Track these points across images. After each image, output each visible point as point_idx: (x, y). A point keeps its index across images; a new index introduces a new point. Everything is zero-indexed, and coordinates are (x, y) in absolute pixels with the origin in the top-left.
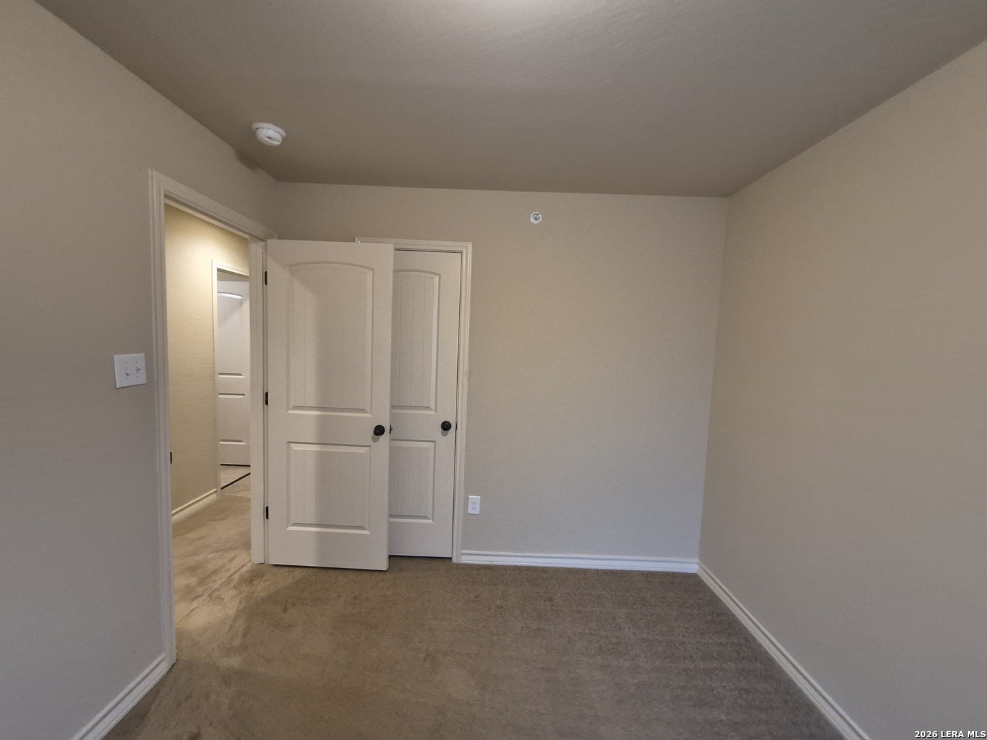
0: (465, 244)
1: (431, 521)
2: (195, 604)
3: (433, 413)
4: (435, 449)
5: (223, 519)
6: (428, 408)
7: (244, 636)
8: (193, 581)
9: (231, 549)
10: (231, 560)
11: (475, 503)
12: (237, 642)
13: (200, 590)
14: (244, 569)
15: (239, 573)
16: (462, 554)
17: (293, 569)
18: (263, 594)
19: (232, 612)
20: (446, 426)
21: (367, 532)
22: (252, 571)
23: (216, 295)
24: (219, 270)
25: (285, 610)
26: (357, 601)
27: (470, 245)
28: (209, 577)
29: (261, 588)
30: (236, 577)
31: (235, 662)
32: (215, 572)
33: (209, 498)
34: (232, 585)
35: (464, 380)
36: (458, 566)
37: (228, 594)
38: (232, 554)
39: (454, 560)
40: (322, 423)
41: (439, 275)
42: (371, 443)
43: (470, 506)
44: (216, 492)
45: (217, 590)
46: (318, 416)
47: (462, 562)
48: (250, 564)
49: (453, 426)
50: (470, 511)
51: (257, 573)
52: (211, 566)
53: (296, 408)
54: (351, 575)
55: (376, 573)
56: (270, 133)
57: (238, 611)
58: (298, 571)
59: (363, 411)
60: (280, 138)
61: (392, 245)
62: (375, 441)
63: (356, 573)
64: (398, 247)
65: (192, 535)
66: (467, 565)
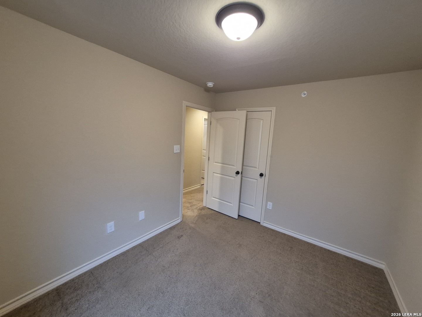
0: (273, 108)
1: (254, 208)
2: (188, 211)
3: (257, 169)
4: (257, 182)
5: (199, 193)
6: (256, 167)
7: (196, 221)
8: (189, 206)
9: (199, 201)
10: (198, 203)
11: (270, 205)
12: (194, 222)
13: (190, 208)
14: (201, 206)
15: (199, 207)
16: (264, 222)
17: (212, 210)
18: (203, 214)
19: (195, 215)
20: (261, 175)
21: (232, 205)
22: (202, 207)
23: (203, 125)
24: (205, 119)
25: (207, 219)
26: (225, 224)
27: (275, 108)
28: (193, 206)
29: (203, 212)
30: (198, 208)
31: (193, 225)
32: (194, 205)
33: (198, 186)
34: (197, 209)
35: (269, 158)
36: (262, 226)
37: (196, 211)
38: (199, 202)
39: (261, 224)
40: (222, 168)
41: (263, 120)
42: (235, 177)
43: (268, 205)
44: (200, 185)
45: (194, 209)
46: (222, 166)
47: (264, 225)
48: (202, 206)
49: (264, 176)
50: (268, 208)
51: (204, 208)
52: (194, 203)
53: (216, 162)
54: (227, 217)
55: (234, 219)
56: (210, 84)
57: (197, 216)
58: (213, 211)
59: (234, 166)
60: (212, 85)
61: (246, 111)
62: (236, 176)
63: (228, 217)
64: (248, 111)
65: (192, 195)
66: (265, 226)
